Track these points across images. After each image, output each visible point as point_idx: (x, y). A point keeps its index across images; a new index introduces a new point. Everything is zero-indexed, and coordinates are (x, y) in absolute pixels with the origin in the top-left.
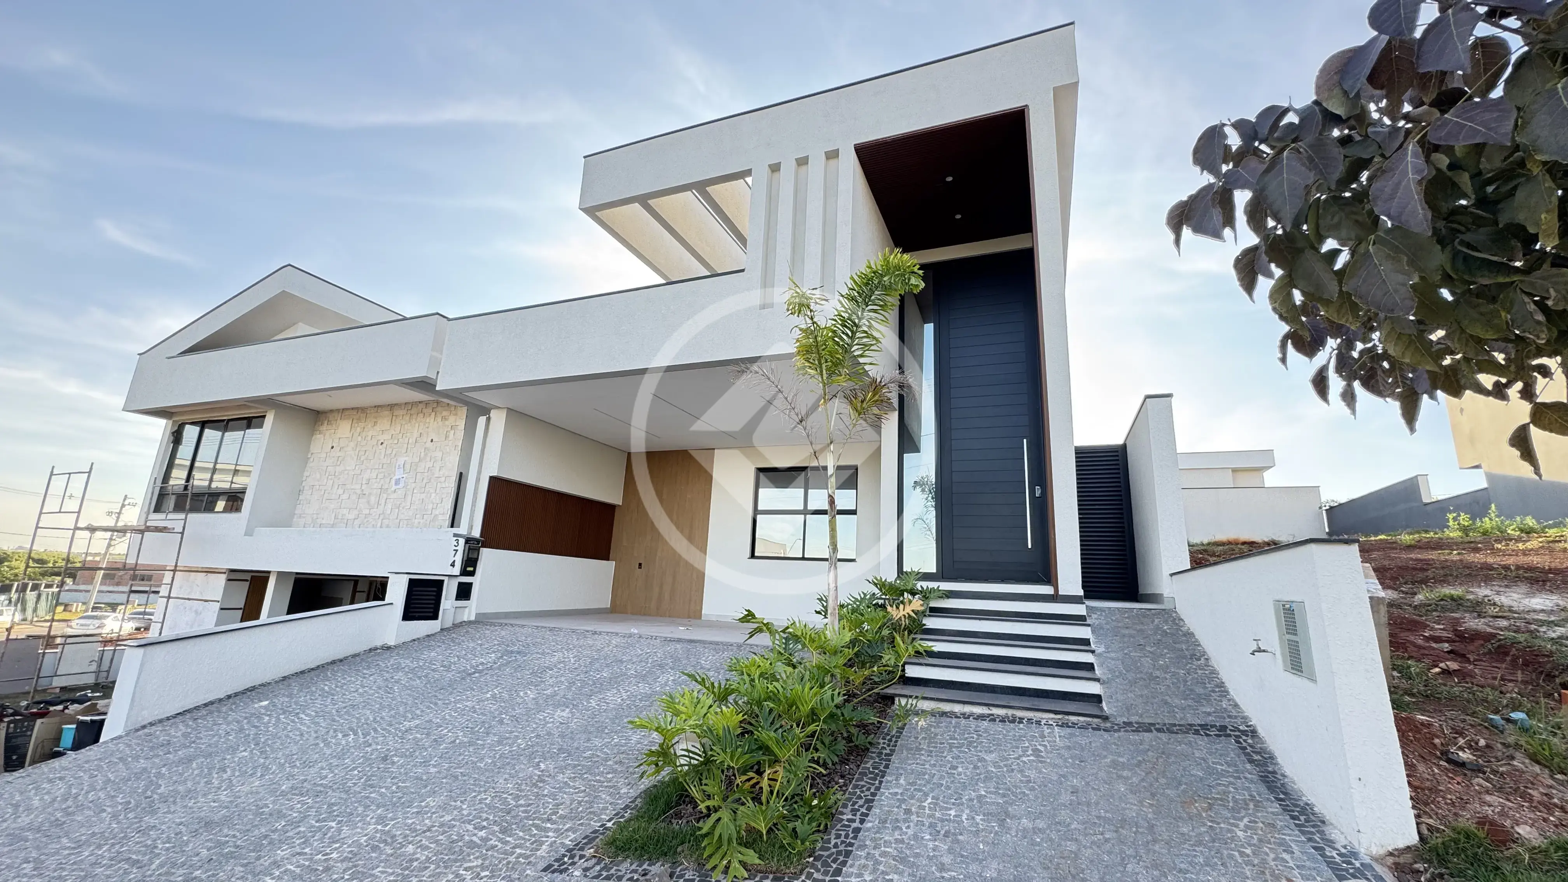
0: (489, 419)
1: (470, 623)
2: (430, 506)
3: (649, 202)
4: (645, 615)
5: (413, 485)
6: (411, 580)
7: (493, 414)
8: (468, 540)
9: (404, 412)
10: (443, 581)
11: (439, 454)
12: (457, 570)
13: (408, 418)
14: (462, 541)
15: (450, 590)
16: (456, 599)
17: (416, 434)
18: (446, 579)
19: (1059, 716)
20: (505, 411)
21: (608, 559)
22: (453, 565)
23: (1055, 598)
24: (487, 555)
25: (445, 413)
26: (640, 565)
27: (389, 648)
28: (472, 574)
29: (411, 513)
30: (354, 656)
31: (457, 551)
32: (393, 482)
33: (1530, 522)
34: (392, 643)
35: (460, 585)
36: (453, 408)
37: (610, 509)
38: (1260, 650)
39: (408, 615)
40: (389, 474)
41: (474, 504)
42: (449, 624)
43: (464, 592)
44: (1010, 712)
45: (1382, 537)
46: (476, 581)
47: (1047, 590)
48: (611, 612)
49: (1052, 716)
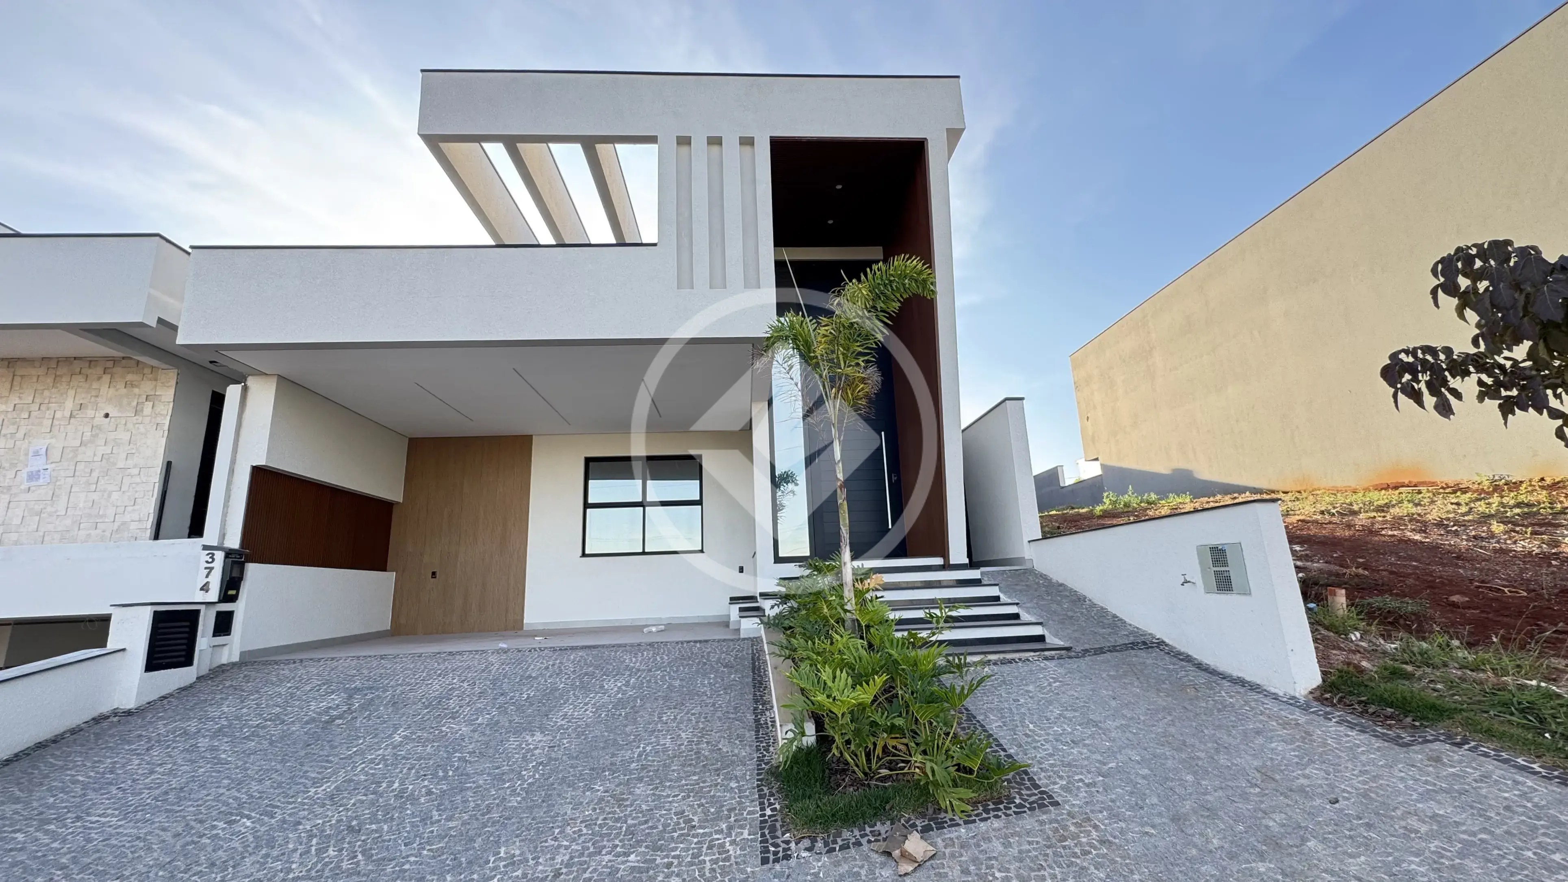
0: (245, 389)
1: (233, 665)
2: (111, 512)
3: (518, 145)
4: (444, 632)
5: (70, 480)
6: (156, 613)
7: (251, 382)
8: (229, 553)
9: (42, 371)
10: (197, 612)
11: (126, 437)
12: (213, 595)
13: (50, 380)
14: (220, 556)
15: (207, 622)
16: (214, 636)
17: (69, 404)
18: (202, 608)
19: (1038, 653)
20: (275, 379)
21: (384, 569)
22: (205, 588)
23: (947, 566)
24: (253, 570)
25: (130, 377)
26: (434, 574)
27: (129, 713)
28: (233, 599)
29: (68, 522)
30: (74, 731)
31: (211, 569)
32: (24, 474)
33: (1153, 496)
34: (130, 703)
35: (219, 614)
36: (147, 371)
37: (386, 507)
38: (1186, 582)
39: (153, 664)
40: (13, 465)
41: (226, 505)
42: (204, 671)
43: (223, 625)
44: (1001, 656)
45: (1054, 512)
46: (239, 608)
47: (939, 561)
48: (393, 635)
49: (1032, 654)
